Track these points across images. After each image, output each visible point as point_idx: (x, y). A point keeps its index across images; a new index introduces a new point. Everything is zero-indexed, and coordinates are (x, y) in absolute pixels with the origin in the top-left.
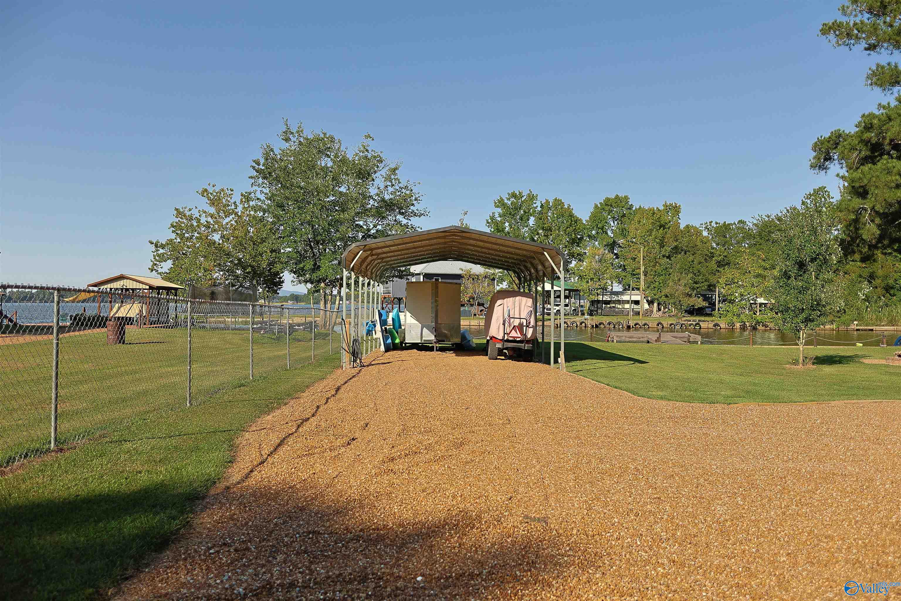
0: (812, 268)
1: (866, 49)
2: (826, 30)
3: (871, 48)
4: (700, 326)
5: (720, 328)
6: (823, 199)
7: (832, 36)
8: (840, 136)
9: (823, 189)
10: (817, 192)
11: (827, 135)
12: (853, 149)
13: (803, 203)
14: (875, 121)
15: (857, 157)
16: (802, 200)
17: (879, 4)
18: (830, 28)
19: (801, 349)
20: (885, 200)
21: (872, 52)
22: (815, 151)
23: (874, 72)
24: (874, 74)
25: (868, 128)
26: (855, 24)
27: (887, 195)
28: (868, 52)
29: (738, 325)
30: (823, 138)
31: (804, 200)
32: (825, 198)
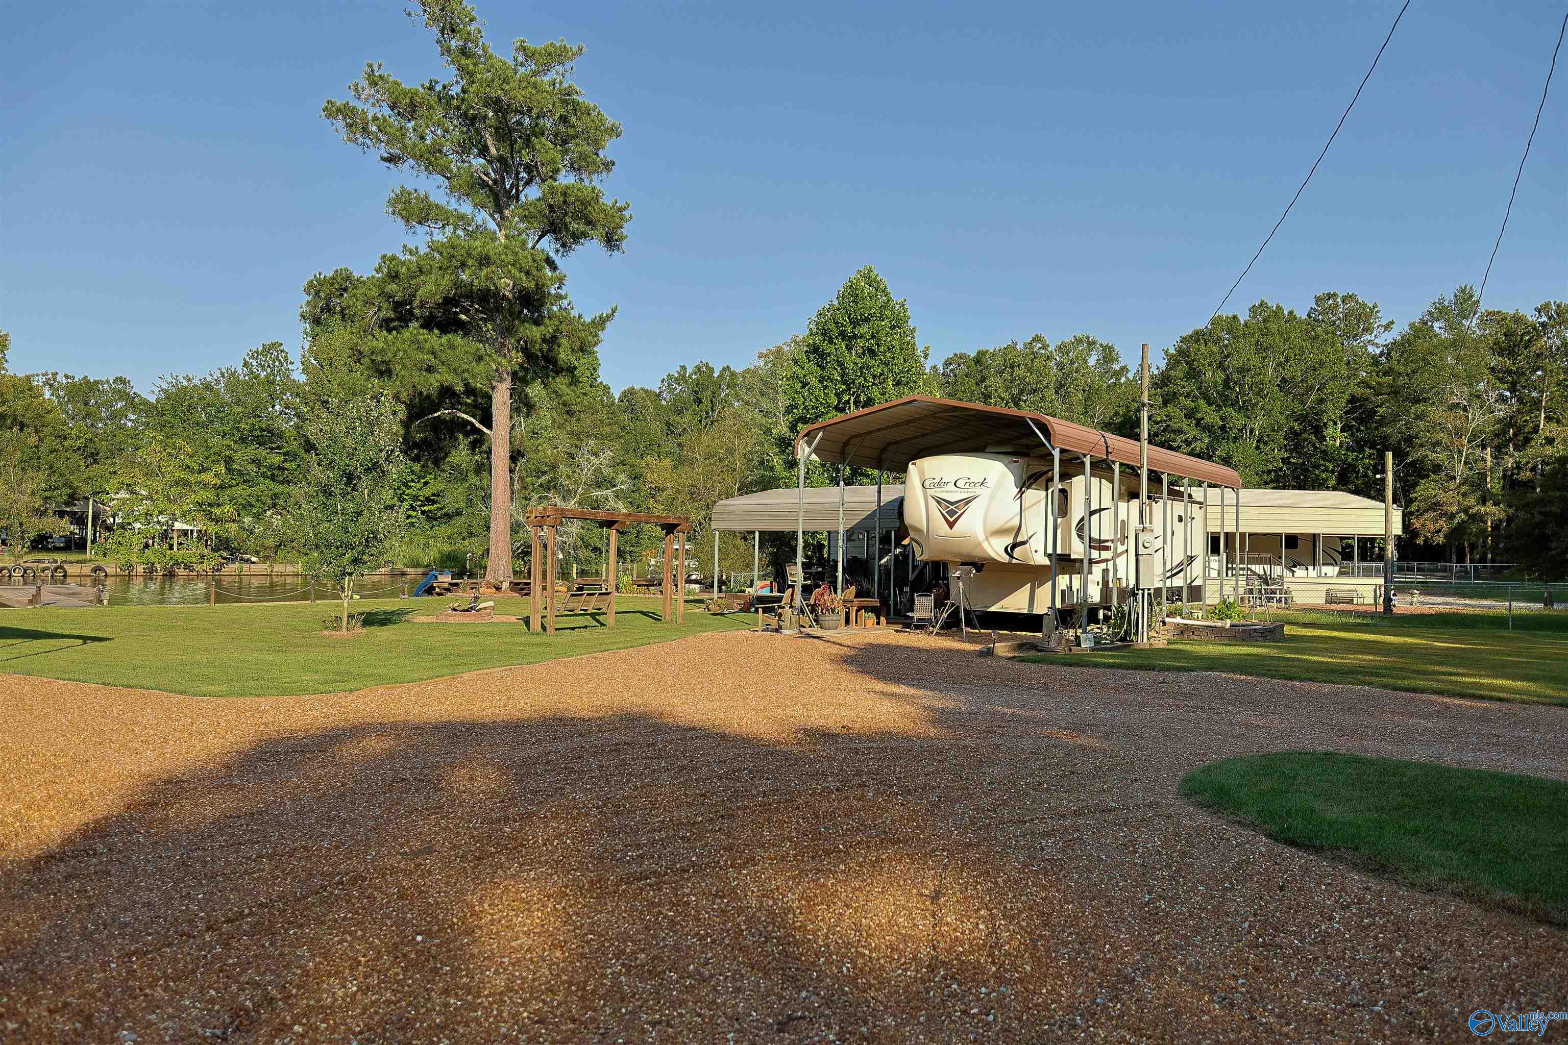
0: (365, 484)
1: (383, 159)
2: (332, 111)
3: (391, 159)
4: (65, 571)
5: (106, 576)
6: (277, 363)
7: (340, 123)
8: (348, 278)
9: (276, 346)
10: (268, 349)
11: (330, 274)
12: (369, 302)
13: (246, 364)
14: (403, 270)
15: (373, 316)
16: (244, 359)
17: (408, 100)
18: (339, 110)
19: (346, 605)
20: (414, 386)
21: (392, 166)
22: (309, 294)
23: (397, 196)
24: (397, 199)
25: (394, 276)
26: (375, 119)
27: (416, 380)
28: (388, 164)
29: (140, 569)
30: (322, 277)
31: (247, 359)
32: (280, 362)
